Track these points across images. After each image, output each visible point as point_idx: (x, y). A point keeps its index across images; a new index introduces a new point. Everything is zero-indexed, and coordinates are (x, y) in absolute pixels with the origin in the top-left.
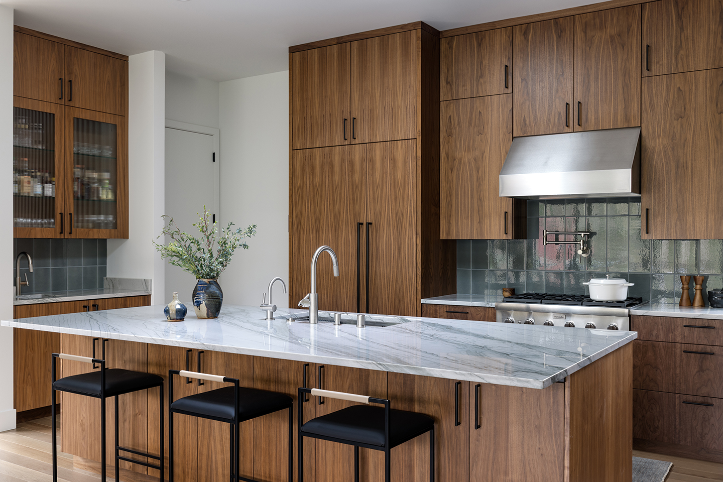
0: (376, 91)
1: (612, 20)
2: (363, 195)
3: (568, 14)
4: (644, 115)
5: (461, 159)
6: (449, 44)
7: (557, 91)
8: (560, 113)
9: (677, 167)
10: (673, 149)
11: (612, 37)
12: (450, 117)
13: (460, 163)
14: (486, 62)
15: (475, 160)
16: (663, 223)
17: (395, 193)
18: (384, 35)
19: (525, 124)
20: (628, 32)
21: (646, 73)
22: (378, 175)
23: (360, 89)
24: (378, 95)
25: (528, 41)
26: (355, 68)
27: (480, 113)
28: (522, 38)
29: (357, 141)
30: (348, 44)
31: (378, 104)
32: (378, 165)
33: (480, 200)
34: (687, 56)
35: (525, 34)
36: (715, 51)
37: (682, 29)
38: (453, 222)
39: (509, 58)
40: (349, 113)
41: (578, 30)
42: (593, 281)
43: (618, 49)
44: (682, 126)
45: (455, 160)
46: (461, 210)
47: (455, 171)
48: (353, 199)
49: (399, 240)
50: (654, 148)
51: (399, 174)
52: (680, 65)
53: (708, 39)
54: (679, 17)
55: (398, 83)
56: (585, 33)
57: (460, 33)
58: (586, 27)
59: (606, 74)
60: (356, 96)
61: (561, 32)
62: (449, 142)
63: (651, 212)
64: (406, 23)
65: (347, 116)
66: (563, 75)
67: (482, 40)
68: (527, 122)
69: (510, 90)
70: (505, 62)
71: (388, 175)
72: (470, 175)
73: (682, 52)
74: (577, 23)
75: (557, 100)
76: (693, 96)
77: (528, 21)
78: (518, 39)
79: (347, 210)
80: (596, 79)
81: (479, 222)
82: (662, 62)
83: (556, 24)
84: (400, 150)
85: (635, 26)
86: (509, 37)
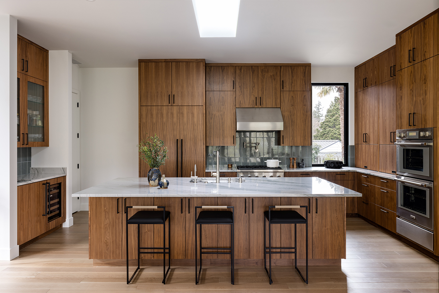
0: (184, 84)
1: (271, 70)
2: (178, 128)
3: (256, 65)
4: (282, 104)
5: (215, 115)
6: (210, 69)
7: (252, 92)
8: (253, 100)
9: (292, 122)
10: (291, 116)
11: (271, 76)
12: (210, 98)
13: (215, 116)
14: (225, 78)
15: (221, 115)
16: (288, 140)
17: (194, 127)
18: (188, 62)
19: (241, 103)
20: (276, 75)
21: (282, 90)
22: (185, 119)
23: (176, 83)
24: (185, 86)
25: (241, 72)
26: (174, 73)
27: (223, 97)
28: (239, 71)
29: (175, 105)
30: (170, 63)
31: (185, 90)
32: (185, 115)
33: (223, 130)
34: (295, 86)
35: (241, 70)
36: (302, 85)
37: (293, 76)
38: (212, 139)
39: (234, 78)
40: (171, 93)
41: (260, 72)
42: (268, 160)
43: (273, 80)
44: (293, 108)
45: (212, 115)
46: (215, 134)
47: (213, 119)
48: (173, 129)
49: (196, 147)
50: (285, 115)
51: (195, 120)
52: (292, 88)
53: (301, 81)
54: (292, 73)
55: (194, 82)
56: (262, 73)
57: (214, 65)
58: (262, 71)
59: (269, 88)
60: (174, 85)
61: (254, 71)
62: (210, 107)
63: (284, 137)
64: (198, 58)
65: (170, 93)
66: (254, 87)
67: (223, 69)
68: (241, 102)
69: (235, 90)
70: (233, 79)
71: (190, 119)
72: (219, 121)
73: (293, 84)
74: (259, 69)
75: (252, 96)
76: (296, 99)
77: (241, 65)
78: (238, 71)
79: (170, 134)
80: (266, 90)
81: (223, 139)
82: (287, 87)
83: (252, 68)
84: (195, 110)
85: (278, 73)
86: (234, 70)
